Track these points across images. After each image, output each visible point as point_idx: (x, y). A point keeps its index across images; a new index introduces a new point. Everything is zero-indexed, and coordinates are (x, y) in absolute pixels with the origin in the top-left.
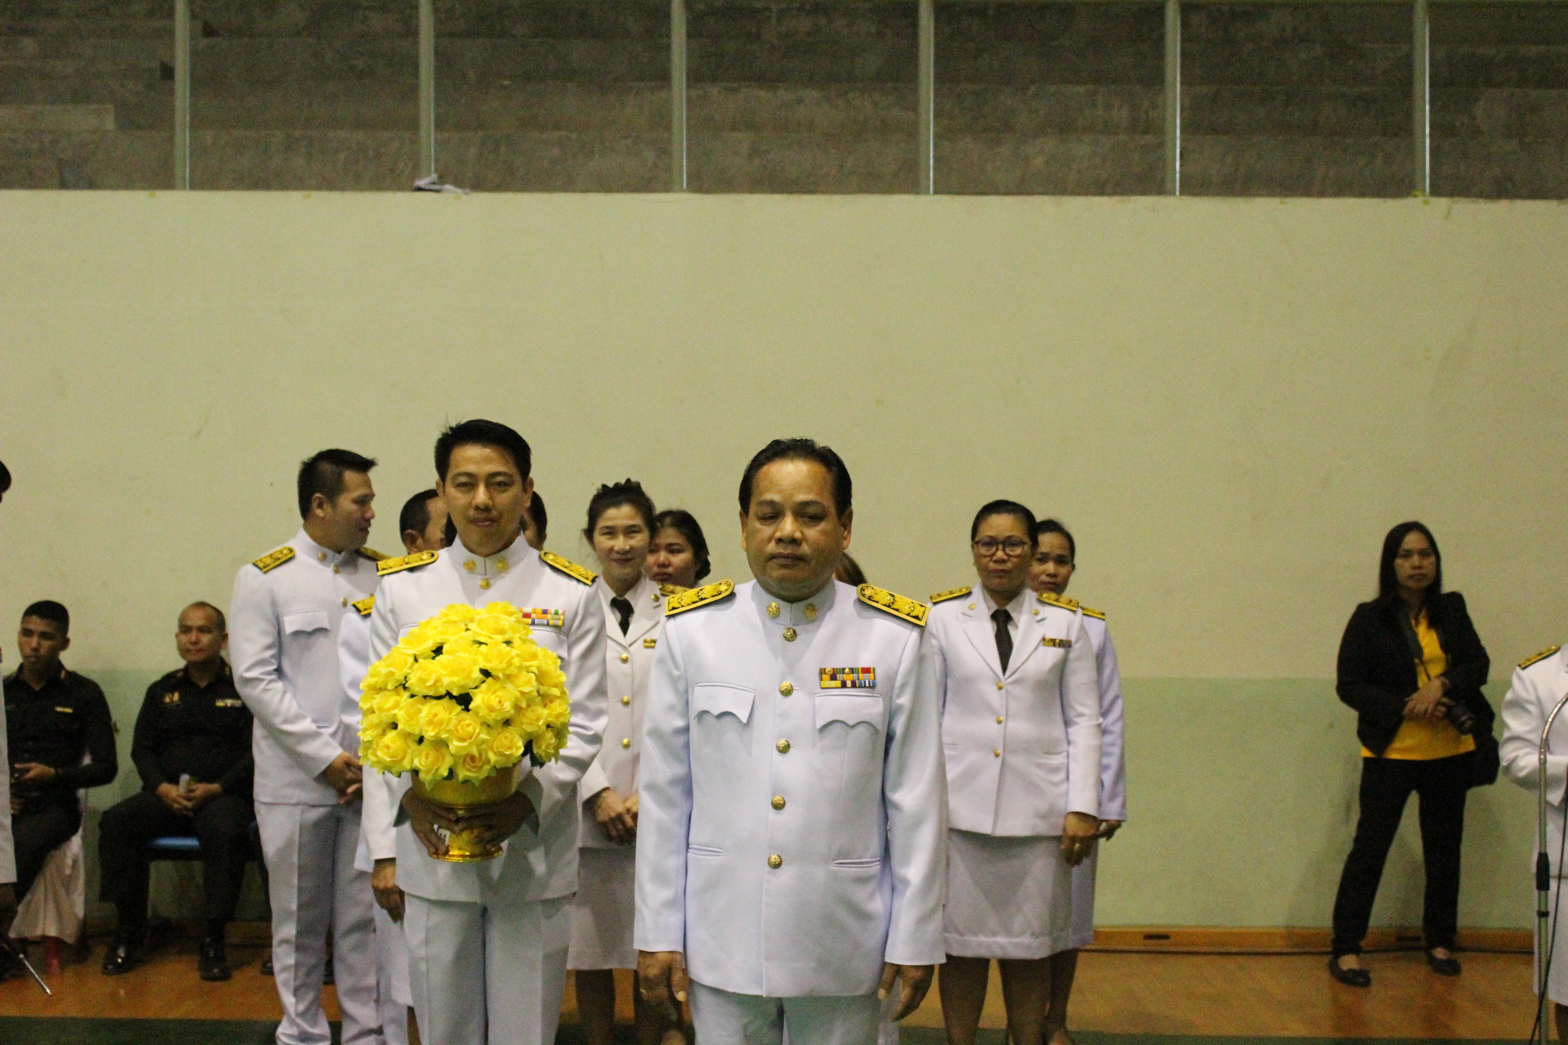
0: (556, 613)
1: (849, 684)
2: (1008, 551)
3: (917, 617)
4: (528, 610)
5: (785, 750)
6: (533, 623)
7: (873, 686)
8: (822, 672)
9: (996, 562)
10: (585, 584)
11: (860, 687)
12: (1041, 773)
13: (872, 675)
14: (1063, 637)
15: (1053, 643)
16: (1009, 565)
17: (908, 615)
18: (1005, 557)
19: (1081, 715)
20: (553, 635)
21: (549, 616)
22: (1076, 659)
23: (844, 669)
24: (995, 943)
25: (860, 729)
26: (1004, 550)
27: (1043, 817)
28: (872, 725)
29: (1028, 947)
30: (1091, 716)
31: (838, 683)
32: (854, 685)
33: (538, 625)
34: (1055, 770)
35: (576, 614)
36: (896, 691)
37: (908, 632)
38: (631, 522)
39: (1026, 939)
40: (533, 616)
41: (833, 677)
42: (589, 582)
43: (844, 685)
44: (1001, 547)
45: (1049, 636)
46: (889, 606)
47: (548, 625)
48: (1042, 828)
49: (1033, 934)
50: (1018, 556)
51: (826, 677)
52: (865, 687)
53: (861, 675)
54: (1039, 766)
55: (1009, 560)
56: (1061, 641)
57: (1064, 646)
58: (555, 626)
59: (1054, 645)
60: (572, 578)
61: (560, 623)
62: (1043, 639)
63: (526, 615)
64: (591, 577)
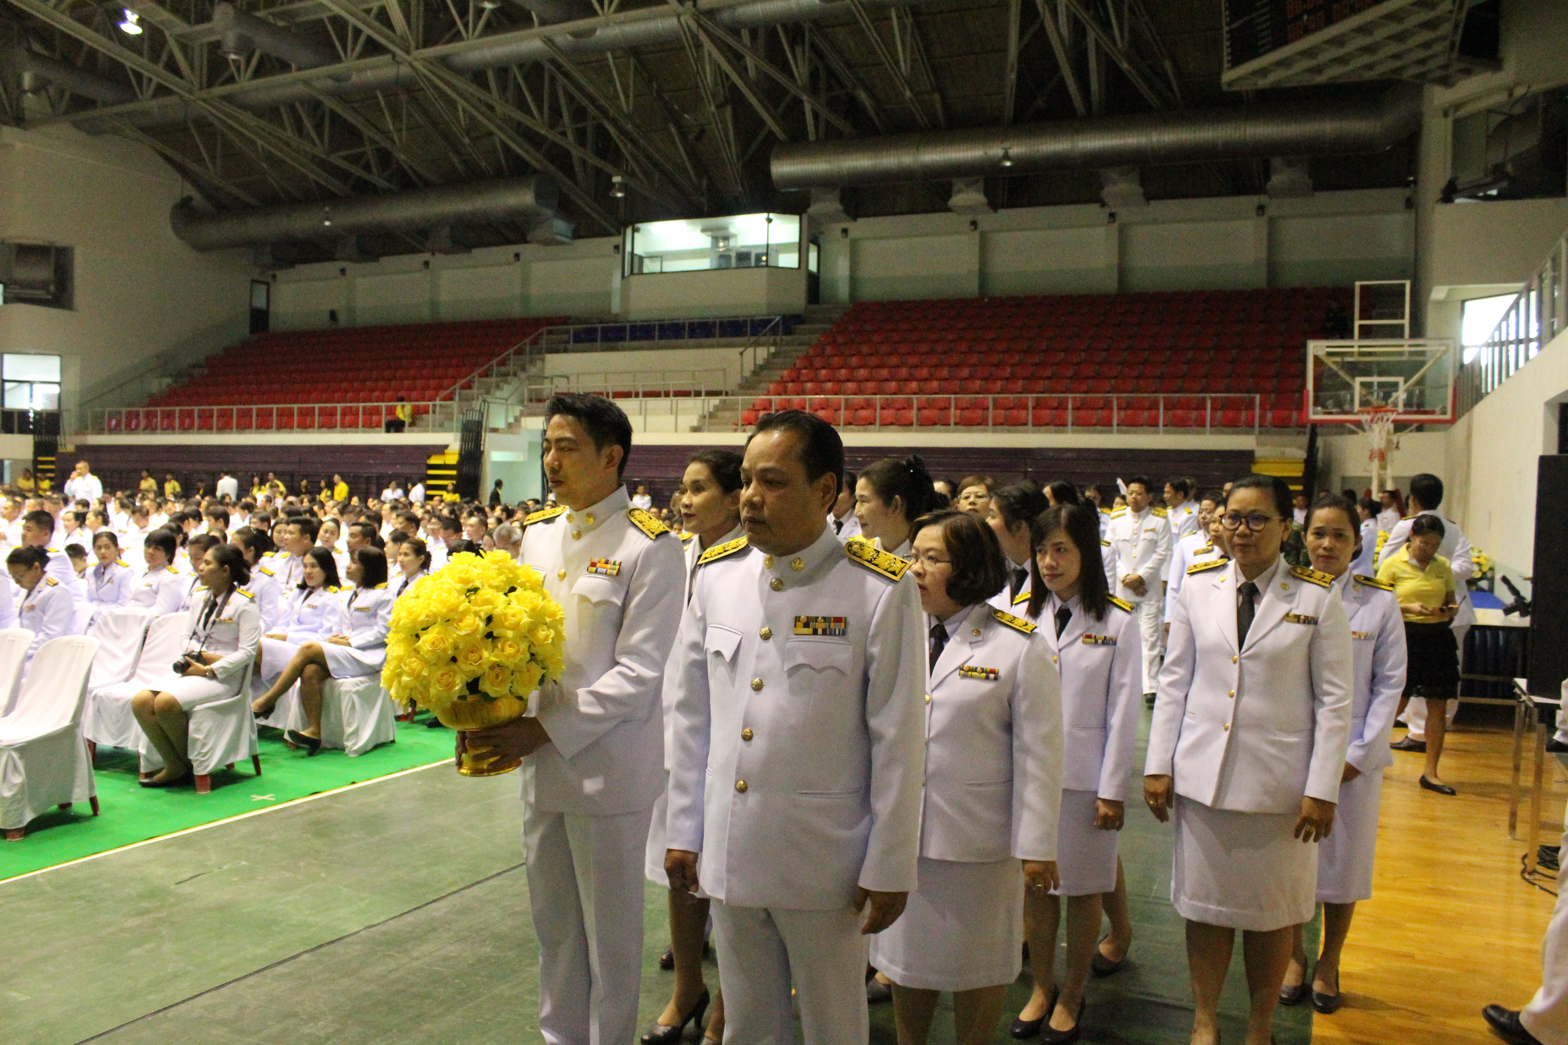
0: (614, 564)
2: (1252, 526)
3: (894, 573)
4: (595, 559)
5: (758, 688)
6: (596, 572)
9: (1239, 536)
10: (647, 536)
11: (830, 634)
12: (1272, 750)
13: (843, 625)
14: (1310, 614)
15: (1297, 619)
17: (886, 570)
18: (1248, 531)
19: (1328, 694)
20: (610, 583)
21: (609, 566)
22: (1325, 637)
23: (817, 618)
26: (1247, 524)
27: (1270, 795)
28: (840, 671)
30: (1343, 696)
32: (824, 632)
33: (600, 573)
35: (635, 565)
36: (869, 640)
37: (884, 586)
40: (598, 565)
41: (806, 625)
42: (653, 537)
43: (815, 632)
44: (1243, 520)
45: (1295, 612)
46: (870, 562)
47: (605, 574)
51: (800, 624)
52: (835, 634)
53: (832, 624)
54: (1271, 743)
55: (1253, 535)
56: (1306, 618)
57: (1309, 623)
58: (611, 575)
59: (1298, 622)
60: (643, 532)
61: (615, 572)
62: (1287, 615)
63: (593, 565)
64: (657, 532)
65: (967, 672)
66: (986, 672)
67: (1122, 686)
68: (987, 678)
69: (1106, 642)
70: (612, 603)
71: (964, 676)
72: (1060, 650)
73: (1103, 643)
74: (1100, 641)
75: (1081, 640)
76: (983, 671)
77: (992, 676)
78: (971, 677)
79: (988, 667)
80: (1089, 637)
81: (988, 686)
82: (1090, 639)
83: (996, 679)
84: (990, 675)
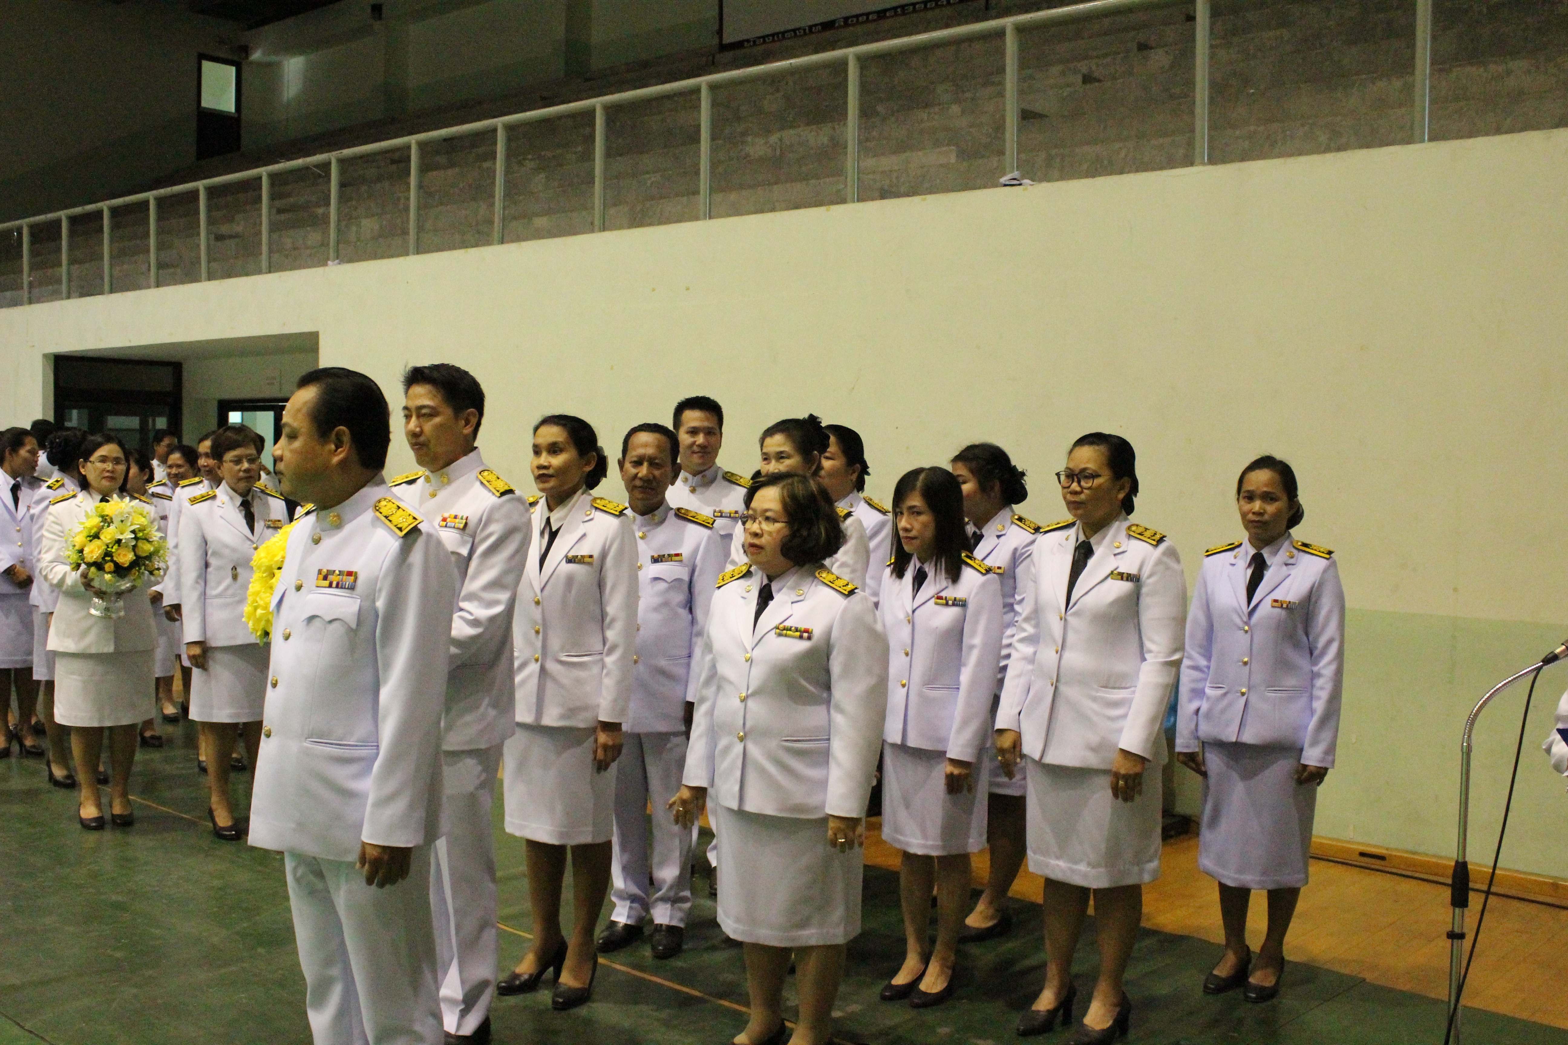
0: (462, 518)
1: (334, 585)
4: (446, 515)
5: (287, 637)
6: (446, 526)
7: (352, 588)
8: (320, 572)
9: (1071, 493)
10: (493, 494)
11: (343, 588)
12: (1095, 706)
13: (354, 579)
14: (1133, 571)
15: (1122, 576)
16: (1083, 496)
18: (1079, 489)
19: (1150, 651)
20: (458, 535)
21: (457, 520)
22: (1148, 595)
23: (334, 571)
24: (1058, 865)
25: (336, 625)
26: (1079, 482)
27: (1094, 749)
28: (346, 623)
29: (1085, 876)
30: (1159, 652)
31: (327, 583)
32: (338, 586)
33: (450, 527)
34: (1115, 704)
35: (481, 520)
38: (782, 449)
39: (1082, 867)
40: (448, 520)
41: (326, 577)
42: (498, 494)
43: (331, 585)
44: (1076, 479)
45: (1121, 570)
46: (387, 518)
47: (454, 527)
48: (1092, 761)
49: (1089, 864)
50: (1089, 488)
51: (321, 577)
52: (345, 588)
53: (346, 577)
54: (1095, 699)
55: (1081, 492)
56: (1129, 575)
57: (1132, 580)
58: (458, 528)
59: (1122, 579)
60: (490, 491)
61: (462, 526)
62: (1112, 572)
63: (444, 520)
64: (502, 490)
65: (782, 631)
66: (800, 631)
67: (972, 647)
68: (801, 637)
69: (956, 603)
70: (458, 554)
71: (780, 635)
72: (914, 611)
73: (953, 605)
74: (950, 602)
75: (933, 600)
76: (797, 630)
77: (806, 635)
78: (786, 636)
79: (802, 626)
80: (939, 598)
81: (804, 645)
82: (942, 601)
83: (809, 638)
84: (805, 634)
